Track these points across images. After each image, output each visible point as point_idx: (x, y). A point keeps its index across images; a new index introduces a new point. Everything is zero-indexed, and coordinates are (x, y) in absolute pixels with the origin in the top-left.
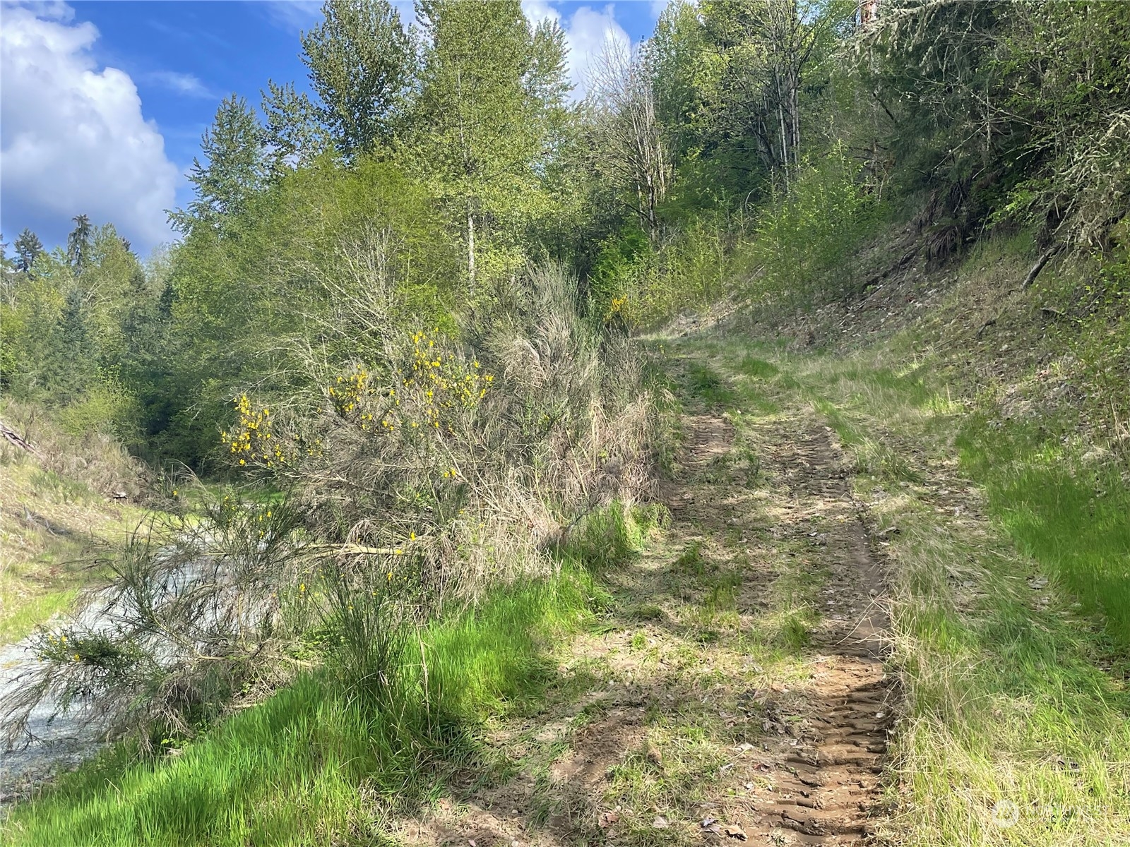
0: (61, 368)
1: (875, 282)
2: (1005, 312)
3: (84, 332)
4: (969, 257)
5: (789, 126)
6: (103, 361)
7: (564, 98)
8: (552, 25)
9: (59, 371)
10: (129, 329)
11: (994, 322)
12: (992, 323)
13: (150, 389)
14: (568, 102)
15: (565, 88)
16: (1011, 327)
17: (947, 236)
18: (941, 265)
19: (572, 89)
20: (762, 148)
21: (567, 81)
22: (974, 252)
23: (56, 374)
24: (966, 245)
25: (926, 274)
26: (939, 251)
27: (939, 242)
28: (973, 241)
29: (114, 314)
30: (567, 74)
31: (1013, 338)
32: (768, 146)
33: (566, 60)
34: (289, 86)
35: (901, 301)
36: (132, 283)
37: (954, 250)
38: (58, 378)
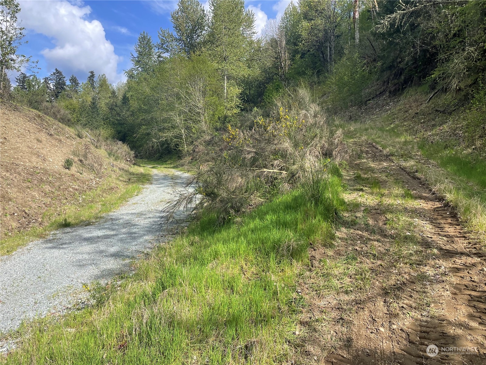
0: (91, 120)
1: (370, 100)
2: (421, 110)
3: (98, 109)
4: (404, 93)
5: (330, 48)
6: (103, 119)
7: (253, 37)
8: (251, 11)
9: (90, 121)
10: (111, 109)
11: (418, 113)
12: (417, 113)
13: (119, 128)
14: (255, 38)
15: (254, 33)
16: (423, 115)
17: (397, 86)
18: (394, 95)
19: (256, 33)
20: (321, 55)
21: (254, 31)
22: (405, 92)
23: (90, 123)
24: (403, 89)
25: (389, 98)
26: (394, 91)
27: (394, 88)
28: (405, 88)
29: (107, 104)
30: (255, 28)
31: (425, 118)
32: (323, 54)
33: (254, 24)
34: (167, 30)
35: (380, 106)
36: (112, 94)
37: (399, 90)
38: (90, 124)
